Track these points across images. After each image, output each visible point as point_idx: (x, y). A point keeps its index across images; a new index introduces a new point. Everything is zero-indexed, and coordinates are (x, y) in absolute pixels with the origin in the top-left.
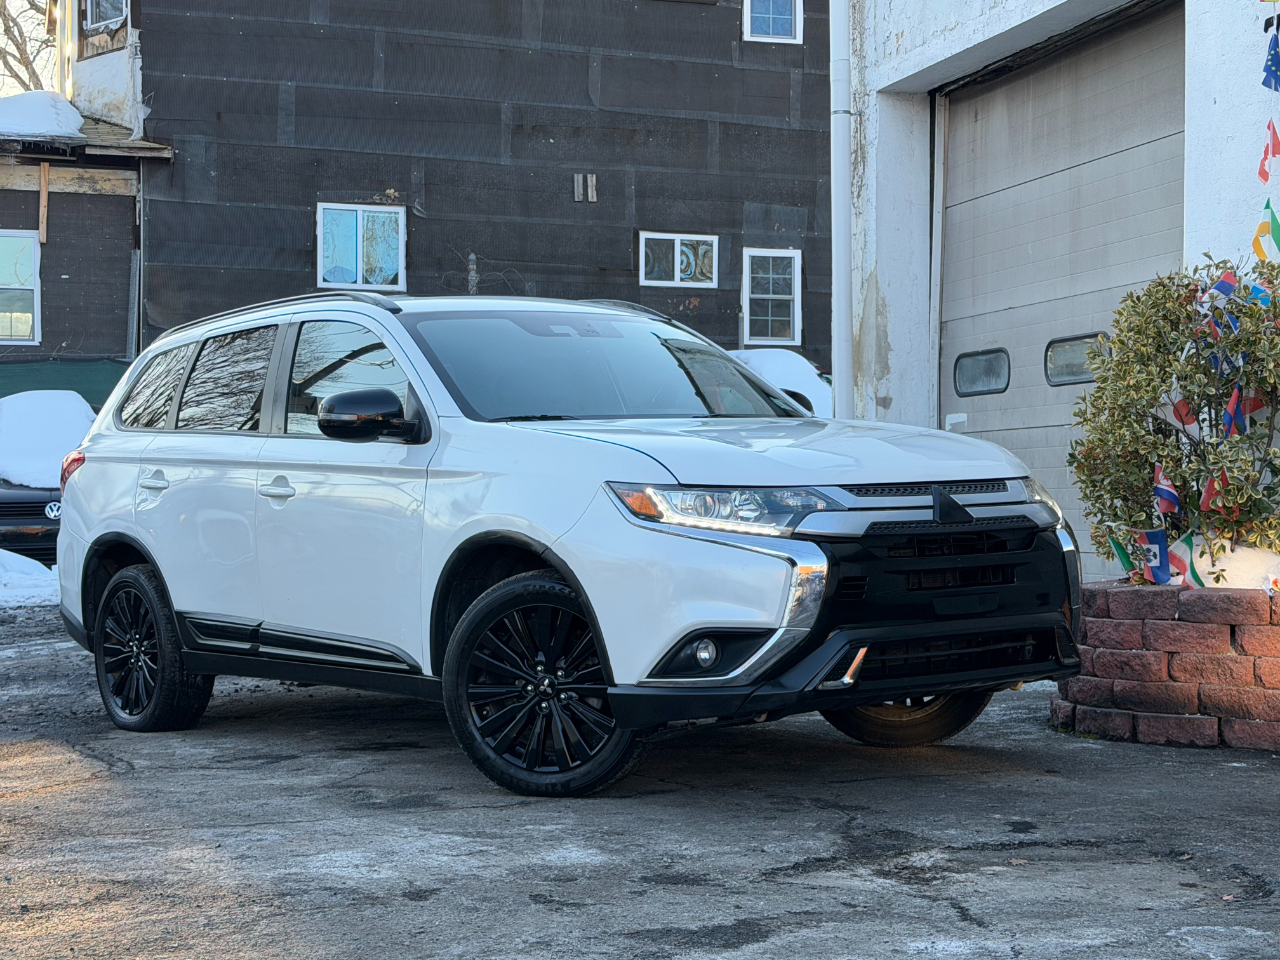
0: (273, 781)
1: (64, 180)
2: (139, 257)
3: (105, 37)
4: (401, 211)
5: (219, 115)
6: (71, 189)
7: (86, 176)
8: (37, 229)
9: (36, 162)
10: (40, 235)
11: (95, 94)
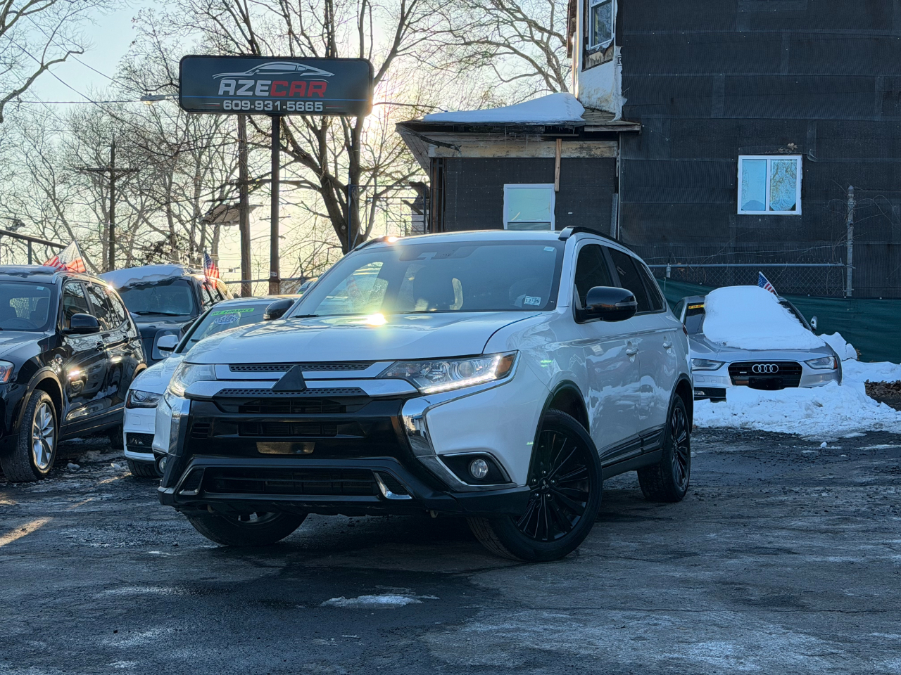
0: (674, 574)
1: (571, 150)
2: (618, 198)
3: (600, 54)
4: (799, 158)
5: (672, 100)
6: (575, 155)
7: (585, 146)
8: (554, 182)
9: (554, 139)
10: (555, 186)
11: (592, 92)
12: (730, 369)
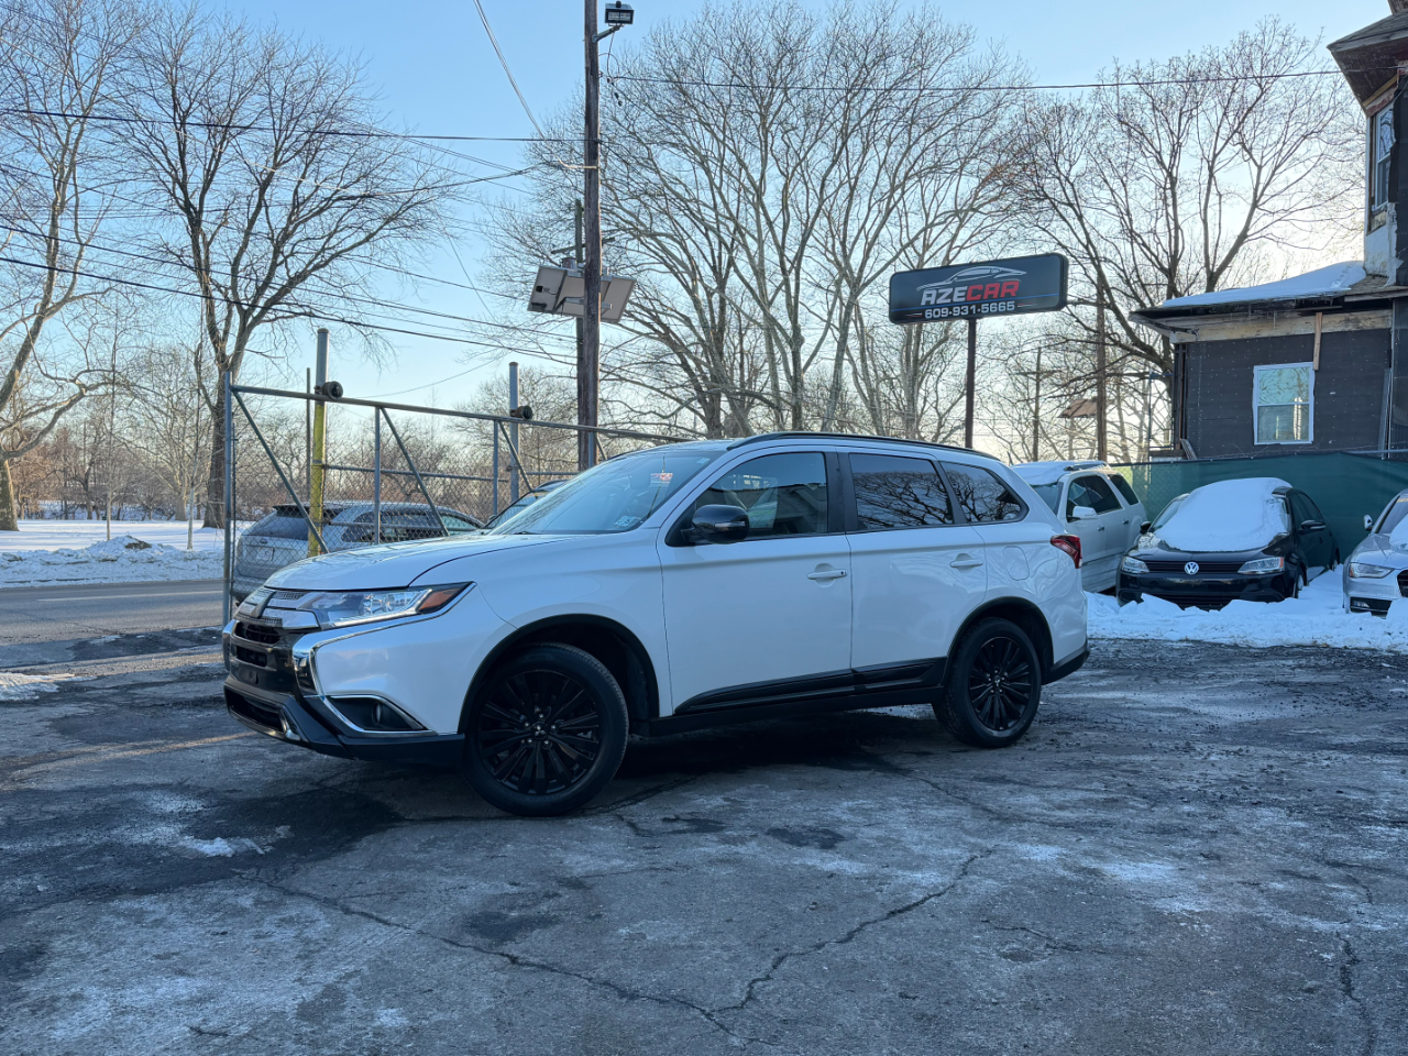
1: (1335, 323)
2: (1390, 374)
6: (1339, 329)
8: (1313, 360)
9: (1313, 313)
10: (1314, 364)
11: (1375, 257)
12: (1399, 577)
